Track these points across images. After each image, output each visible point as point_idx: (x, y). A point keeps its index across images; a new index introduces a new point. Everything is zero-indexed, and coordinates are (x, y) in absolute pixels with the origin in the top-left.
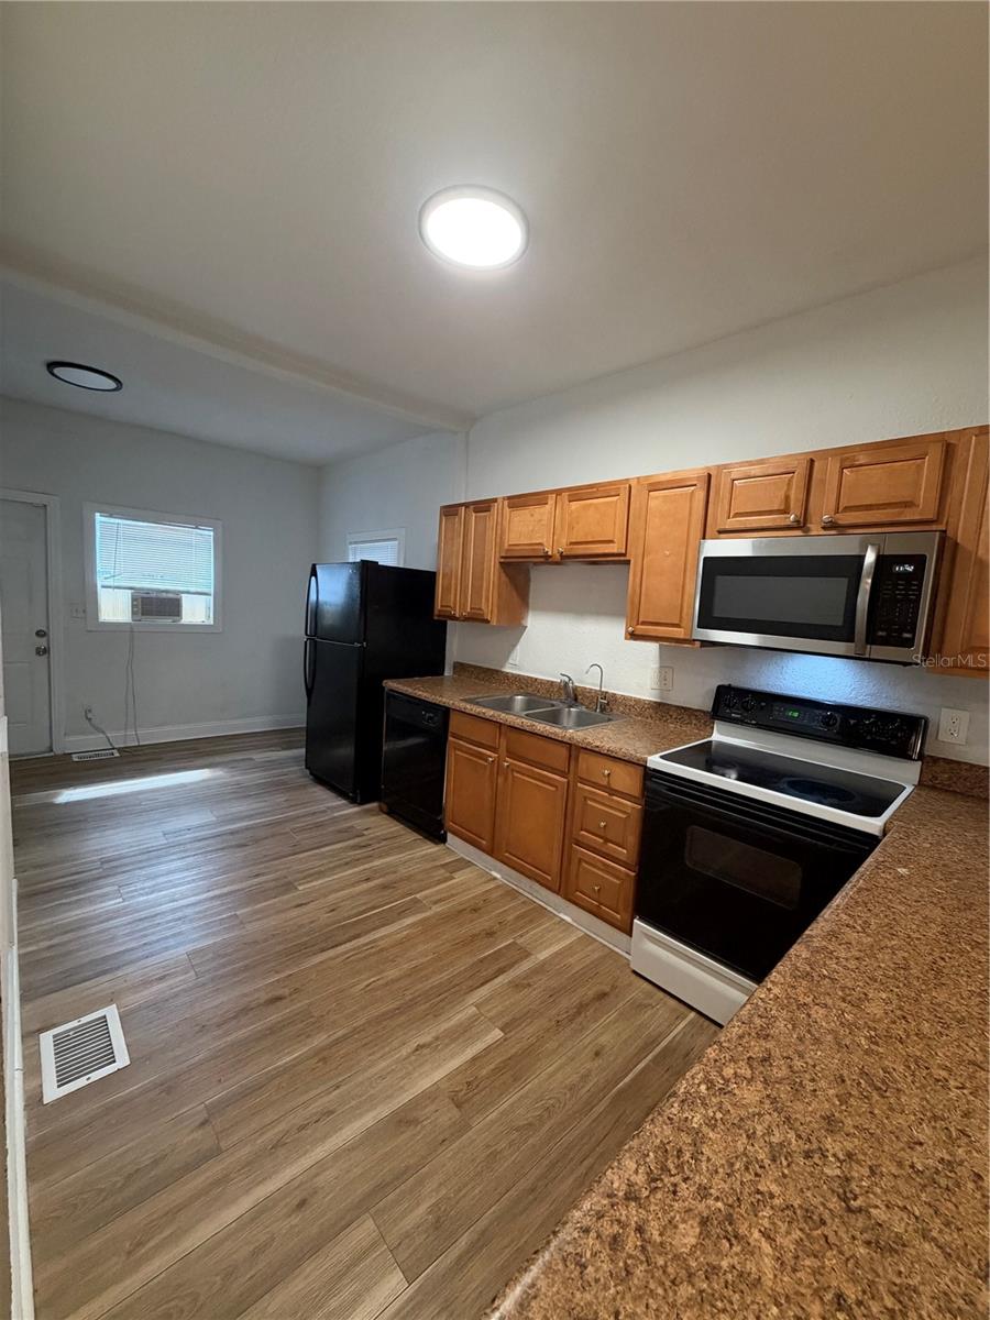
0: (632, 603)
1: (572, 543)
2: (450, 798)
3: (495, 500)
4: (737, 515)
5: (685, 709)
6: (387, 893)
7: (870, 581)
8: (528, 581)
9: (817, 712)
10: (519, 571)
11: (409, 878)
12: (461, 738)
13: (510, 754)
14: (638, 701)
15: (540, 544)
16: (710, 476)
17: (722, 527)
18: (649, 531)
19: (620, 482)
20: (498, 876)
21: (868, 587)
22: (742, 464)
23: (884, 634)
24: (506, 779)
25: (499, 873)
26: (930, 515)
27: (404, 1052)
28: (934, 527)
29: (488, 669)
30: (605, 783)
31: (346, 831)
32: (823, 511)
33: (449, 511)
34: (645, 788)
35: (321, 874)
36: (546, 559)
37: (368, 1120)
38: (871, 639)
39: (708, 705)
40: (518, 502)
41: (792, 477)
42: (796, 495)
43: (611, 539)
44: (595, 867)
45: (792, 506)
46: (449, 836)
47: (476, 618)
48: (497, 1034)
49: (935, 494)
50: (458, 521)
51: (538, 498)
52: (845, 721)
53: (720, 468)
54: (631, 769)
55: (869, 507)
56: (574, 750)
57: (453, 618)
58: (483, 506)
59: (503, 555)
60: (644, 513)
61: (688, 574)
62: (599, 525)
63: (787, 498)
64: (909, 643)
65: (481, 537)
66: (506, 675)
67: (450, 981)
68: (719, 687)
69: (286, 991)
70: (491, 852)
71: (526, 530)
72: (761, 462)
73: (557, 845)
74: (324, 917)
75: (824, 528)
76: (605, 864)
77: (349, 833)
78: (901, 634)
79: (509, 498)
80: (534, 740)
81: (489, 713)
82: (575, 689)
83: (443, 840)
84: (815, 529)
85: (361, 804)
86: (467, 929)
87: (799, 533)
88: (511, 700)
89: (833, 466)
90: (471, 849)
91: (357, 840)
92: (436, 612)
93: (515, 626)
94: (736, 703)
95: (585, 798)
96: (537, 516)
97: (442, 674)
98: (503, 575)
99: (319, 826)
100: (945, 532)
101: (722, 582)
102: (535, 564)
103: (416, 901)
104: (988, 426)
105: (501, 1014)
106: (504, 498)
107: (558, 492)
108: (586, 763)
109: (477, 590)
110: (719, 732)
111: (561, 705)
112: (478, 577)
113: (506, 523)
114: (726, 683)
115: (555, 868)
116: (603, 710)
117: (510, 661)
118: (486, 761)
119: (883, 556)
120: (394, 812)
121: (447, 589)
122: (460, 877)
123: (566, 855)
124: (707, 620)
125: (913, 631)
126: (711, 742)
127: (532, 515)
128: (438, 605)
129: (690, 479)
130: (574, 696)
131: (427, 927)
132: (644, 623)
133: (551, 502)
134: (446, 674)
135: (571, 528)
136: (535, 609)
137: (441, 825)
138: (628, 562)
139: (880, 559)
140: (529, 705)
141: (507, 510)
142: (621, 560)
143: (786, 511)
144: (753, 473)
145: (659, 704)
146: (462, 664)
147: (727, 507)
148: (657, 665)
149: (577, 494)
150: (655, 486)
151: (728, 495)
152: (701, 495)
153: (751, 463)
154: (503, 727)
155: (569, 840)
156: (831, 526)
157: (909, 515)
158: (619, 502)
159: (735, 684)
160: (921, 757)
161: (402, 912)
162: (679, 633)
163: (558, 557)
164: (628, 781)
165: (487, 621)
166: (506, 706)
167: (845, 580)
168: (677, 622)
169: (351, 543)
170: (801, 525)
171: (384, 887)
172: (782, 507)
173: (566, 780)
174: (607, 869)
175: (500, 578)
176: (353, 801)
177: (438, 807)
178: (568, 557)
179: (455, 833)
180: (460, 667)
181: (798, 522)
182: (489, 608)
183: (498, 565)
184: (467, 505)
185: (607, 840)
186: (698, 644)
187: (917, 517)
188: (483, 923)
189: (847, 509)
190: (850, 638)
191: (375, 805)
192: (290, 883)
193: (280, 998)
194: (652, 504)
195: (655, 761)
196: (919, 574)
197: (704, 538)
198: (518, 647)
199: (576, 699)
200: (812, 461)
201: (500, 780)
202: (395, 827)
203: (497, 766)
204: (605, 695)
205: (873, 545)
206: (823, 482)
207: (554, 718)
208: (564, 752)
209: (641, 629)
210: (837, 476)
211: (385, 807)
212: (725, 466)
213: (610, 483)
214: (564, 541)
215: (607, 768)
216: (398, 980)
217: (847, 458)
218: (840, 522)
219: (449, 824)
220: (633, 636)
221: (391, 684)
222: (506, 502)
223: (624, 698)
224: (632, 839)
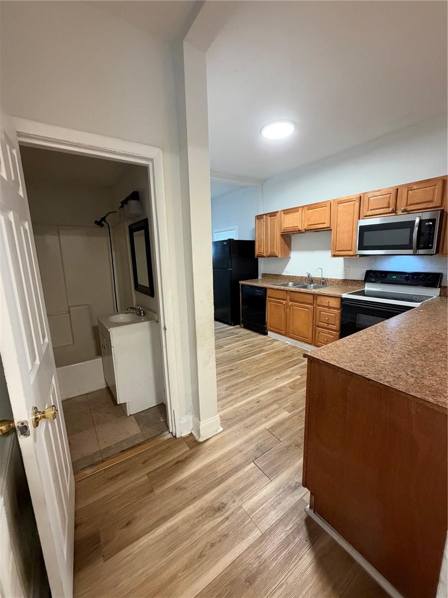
0: (333, 245)
1: (309, 225)
2: (268, 319)
3: (277, 212)
4: (371, 210)
5: (354, 280)
6: (253, 348)
7: (417, 228)
8: (291, 240)
9: (403, 275)
10: (287, 237)
11: (258, 344)
12: (271, 297)
13: (291, 301)
14: (336, 280)
15: (297, 226)
16: (360, 197)
17: (365, 215)
18: (339, 218)
19: (327, 201)
20: (289, 343)
21: (417, 231)
22: (372, 192)
23: (422, 246)
24: (290, 309)
25: (289, 342)
26: (438, 205)
27: (273, 379)
28: (440, 209)
29: (277, 275)
30: (327, 305)
31: (232, 333)
32: (402, 206)
33: (259, 217)
34: (341, 304)
35: (230, 344)
36: (300, 232)
37: (269, 390)
38: (418, 248)
39: (363, 279)
40: (287, 212)
41: (390, 196)
42: (392, 202)
43: (324, 222)
44: (325, 333)
45: (391, 205)
46: (269, 332)
47: (273, 256)
48: (299, 377)
49: (440, 197)
50: (263, 221)
51: (295, 210)
52: (413, 278)
53: (364, 194)
54: (336, 299)
55: (418, 204)
56: (315, 296)
57: (263, 257)
58: (273, 214)
59: (282, 231)
60: (336, 213)
61: (354, 232)
62: (319, 218)
63: (389, 203)
64: (431, 248)
65: (273, 226)
66: (284, 276)
67: (281, 366)
68: (367, 271)
69: (233, 368)
70: (285, 335)
71: (290, 222)
72: (379, 190)
73: (311, 329)
74: (236, 353)
75: (402, 212)
76: (328, 332)
77: (233, 334)
78: (428, 245)
79: (283, 211)
80: (300, 294)
81: (282, 288)
82: (312, 278)
83: (266, 334)
84: (399, 212)
85: (233, 326)
86: (282, 356)
87: (394, 214)
88: (288, 284)
89: (405, 190)
90: (278, 335)
91: (237, 335)
92: (256, 255)
93: (287, 257)
94: (373, 276)
95: (320, 311)
96: (295, 216)
97: (258, 278)
98: (282, 240)
99: (222, 332)
100: (443, 210)
101: (366, 233)
102: (293, 234)
103: (264, 350)
104: (447, 176)
105: (300, 373)
106: (281, 211)
107: (303, 207)
108: (320, 300)
109: (272, 246)
110: (368, 287)
111: (307, 284)
112: (273, 240)
113: (283, 220)
114: (369, 269)
115: (310, 336)
116: (323, 284)
117: (285, 271)
118: (282, 304)
119: (422, 220)
120: (246, 327)
121: (260, 246)
122: (275, 343)
123: (314, 332)
124: (361, 247)
125: (432, 244)
126: (364, 290)
127: (293, 216)
128: (257, 253)
129: (354, 198)
130: (311, 280)
131: (269, 355)
132: (338, 251)
133: (300, 211)
134: (259, 278)
135: (309, 220)
136: (293, 251)
137: (265, 329)
138: (331, 230)
139: (421, 221)
140: (294, 285)
141: (283, 215)
142: (329, 229)
143: (389, 207)
144: (376, 195)
145: (345, 280)
146: (265, 274)
147: (367, 207)
148: (343, 266)
149: (310, 207)
150: (340, 202)
151: (367, 204)
152: (357, 204)
153: (376, 191)
154: (288, 292)
155: (315, 326)
156: (405, 211)
157: (431, 205)
158: (327, 209)
159: (372, 269)
160: (440, 287)
161: (260, 352)
162: (351, 253)
163: (304, 230)
164: (335, 303)
165: (277, 256)
166: (287, 285)
167: (409, 229)
168: (350, 249)
169: (215, 233)
170: (394, 211)
171: (252, 346)
172: (387, 206)
173: (312, 306)
174: (329, 333)
175: (281, 241)
176: (231, 325)
177: (264, 322)
178: (308, 230)
179: (271, 331)
180: (264, 275)
181: (393, 210)
182: (277, 252)
183: (280, 236)
184: (266, 215)
185: (328, 324)
186: (358, 256)
187: (434, 206)
188: (287, 354)
189: (410, 205)
190: (411, 248)
191: (238, 326)
192: (221, 346)
193: (232, 370)
194: (339, 208)
195: (345, 295)
196: (434, 225)
197: (359, 219)
198: (288, 265)
199: (312, 282)
200: (397, 189)
201: (288, 310)
202: (248, 332)
203: (286, 306)
204: (323, 279)
205: (418, 217)
206: (402, 196)
207: (305, 287)
208: (312, 297)
209: (337, 253)
210: (406, 194)
211: (242, 325)
212: (366, 193)
213: (323, 202)
214: (306, 225)
215: (328, 300)
216: (264, 366)
217: (409, 187)
218: (408, 209)
219: (268, 327)
220: (334, 256)
221: (242, 282)
222: (282, 212)
223: (331, 279)
224: (338, 322)
